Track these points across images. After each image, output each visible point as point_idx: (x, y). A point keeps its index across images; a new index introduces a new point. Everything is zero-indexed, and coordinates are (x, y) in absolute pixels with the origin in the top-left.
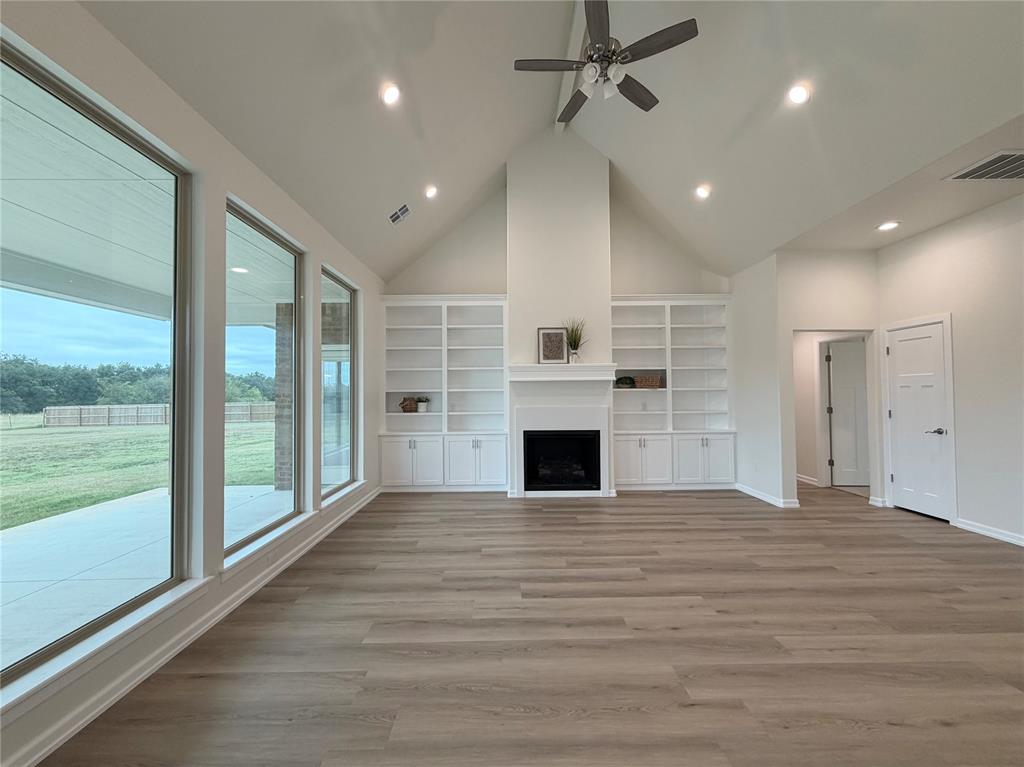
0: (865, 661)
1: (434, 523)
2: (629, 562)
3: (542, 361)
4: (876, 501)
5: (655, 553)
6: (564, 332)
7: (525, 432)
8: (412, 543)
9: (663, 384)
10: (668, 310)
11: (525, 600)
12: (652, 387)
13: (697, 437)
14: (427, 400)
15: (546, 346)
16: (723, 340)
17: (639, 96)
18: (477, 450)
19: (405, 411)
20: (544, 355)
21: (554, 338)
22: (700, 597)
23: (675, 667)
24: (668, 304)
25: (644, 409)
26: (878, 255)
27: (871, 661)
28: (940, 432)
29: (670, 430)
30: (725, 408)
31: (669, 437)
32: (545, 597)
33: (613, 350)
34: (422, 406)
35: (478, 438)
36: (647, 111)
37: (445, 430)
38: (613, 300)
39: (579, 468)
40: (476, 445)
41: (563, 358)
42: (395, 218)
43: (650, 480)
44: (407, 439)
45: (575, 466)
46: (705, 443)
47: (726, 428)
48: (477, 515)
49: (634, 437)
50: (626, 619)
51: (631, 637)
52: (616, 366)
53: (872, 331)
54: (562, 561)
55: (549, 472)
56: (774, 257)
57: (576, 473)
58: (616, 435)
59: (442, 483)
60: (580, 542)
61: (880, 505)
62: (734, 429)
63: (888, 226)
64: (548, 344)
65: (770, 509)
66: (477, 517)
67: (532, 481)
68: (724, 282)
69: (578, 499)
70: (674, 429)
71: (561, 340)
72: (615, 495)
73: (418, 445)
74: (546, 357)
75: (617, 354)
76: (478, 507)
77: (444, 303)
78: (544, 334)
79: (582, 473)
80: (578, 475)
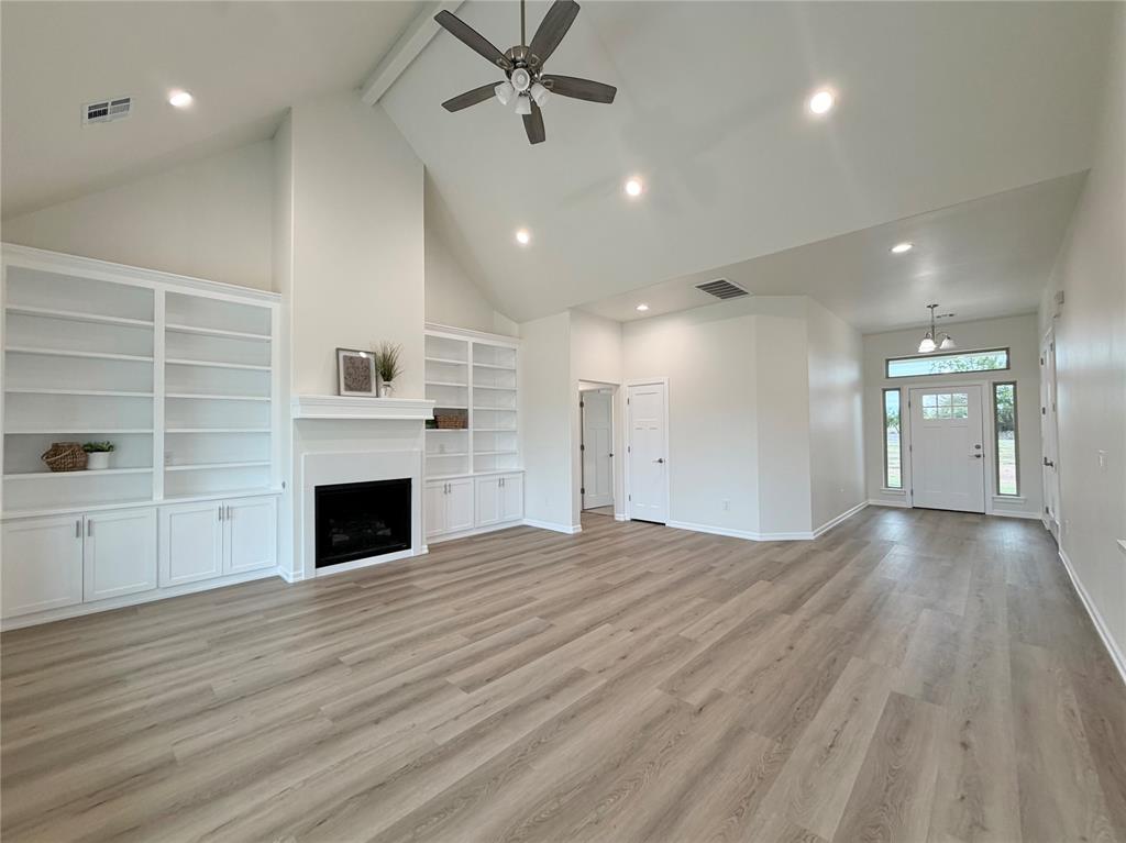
0: (730, 629)
1: (201, 652)
2: (523, 614)
3: (343, 392)
4: (620, 517)
5: (530, 599)
6: (372, 358)
7: (317, 488)
8: (201, 693)
9: (465, 426)
10: (470, 346)
11: (473, 694)
12: (456, 427)
13: (493, 478)
14: (109, 448)
15: (348, 375)
16: (511, 383)
17: (535, 127)
18: (227, 523)
19: (54, 470)
20: (346, 384)
21: (358, 364)
22: (607, 625)
23: (660, 688)
24: (471, 340)
25: (442, 451)
26: (624, 327)
27: (734, 627)
28: (660, 461)
29: (471, 473)
30: (514, 448)
31: (472, 479)
32: (489, 681)
33: (427, 385)
34: (98, 459)
35: (228, 503)
36: (532, 143)
37: (158, 497)
38: (427, 328)
39: (383, 525)
40: (225, 514)
41: (370, 391)
42: (97, 113)
43: (455, 528)
44: (73, 520)
45: (378, 524)
46: (502, 483)
47: (515, 468)
48: (268, 618)
49: (438, 484)
50: (584, 667)
51: (605, 681)
52: (434, 403)
53: (618, 386)
54: (457, 637)
55: (347, 538)
56: (567, 314)
57: (380, 533)
58: (428, 481)
59: (155, 586)
60: (451, 611)
61: (622, 520)
62: (522, 468)
63: (643, 308)
64: (351, 370)
65: (562, 537)
66: (271, 621)
67: (326, 553)
68: (515, 327)
69: (388, 564)
70: (475, 471)
71: (368, 368)
72: (426, 551)
73: (97, 529)
74: (349, 388)
75: (430, 390)
76: (264, 605)
77: (161, 286)
78: (345, 357)
79: (388, 532)
80: (383, 536)
